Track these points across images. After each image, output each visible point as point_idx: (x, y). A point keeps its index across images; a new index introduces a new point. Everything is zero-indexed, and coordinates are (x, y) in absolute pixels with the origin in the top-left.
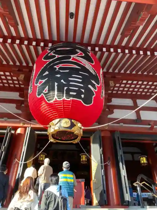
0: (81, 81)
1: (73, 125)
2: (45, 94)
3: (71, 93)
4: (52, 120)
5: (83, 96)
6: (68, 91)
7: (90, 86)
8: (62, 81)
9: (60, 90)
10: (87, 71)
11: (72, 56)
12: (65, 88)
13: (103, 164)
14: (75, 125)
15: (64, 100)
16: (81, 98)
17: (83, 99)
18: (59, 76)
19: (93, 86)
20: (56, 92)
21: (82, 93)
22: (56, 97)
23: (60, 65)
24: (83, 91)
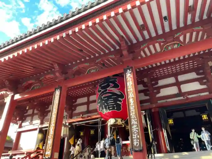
0: (113, 101)
1: (116, 121)
2: (101, 111)
3: (110, 109)
4: (108, 120)
5: (116, 108)
6: (109, 108)
7: (118, 102)
8: (105, 104)
9: (106, 108)
10: (116, 94)
11: (108, 89)
12: (107, 107)
13: (152, 131)
14: (117, 121)
15: (108, 112)
16: (115, 109)
17: (116, 109)
18: (104, 102)
19: (120, 101)
20: (104, 110)
21: (115, 107)
22: (105, 111)
23: (104, 96)
24: (115, 106)
